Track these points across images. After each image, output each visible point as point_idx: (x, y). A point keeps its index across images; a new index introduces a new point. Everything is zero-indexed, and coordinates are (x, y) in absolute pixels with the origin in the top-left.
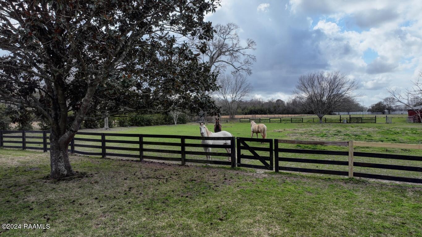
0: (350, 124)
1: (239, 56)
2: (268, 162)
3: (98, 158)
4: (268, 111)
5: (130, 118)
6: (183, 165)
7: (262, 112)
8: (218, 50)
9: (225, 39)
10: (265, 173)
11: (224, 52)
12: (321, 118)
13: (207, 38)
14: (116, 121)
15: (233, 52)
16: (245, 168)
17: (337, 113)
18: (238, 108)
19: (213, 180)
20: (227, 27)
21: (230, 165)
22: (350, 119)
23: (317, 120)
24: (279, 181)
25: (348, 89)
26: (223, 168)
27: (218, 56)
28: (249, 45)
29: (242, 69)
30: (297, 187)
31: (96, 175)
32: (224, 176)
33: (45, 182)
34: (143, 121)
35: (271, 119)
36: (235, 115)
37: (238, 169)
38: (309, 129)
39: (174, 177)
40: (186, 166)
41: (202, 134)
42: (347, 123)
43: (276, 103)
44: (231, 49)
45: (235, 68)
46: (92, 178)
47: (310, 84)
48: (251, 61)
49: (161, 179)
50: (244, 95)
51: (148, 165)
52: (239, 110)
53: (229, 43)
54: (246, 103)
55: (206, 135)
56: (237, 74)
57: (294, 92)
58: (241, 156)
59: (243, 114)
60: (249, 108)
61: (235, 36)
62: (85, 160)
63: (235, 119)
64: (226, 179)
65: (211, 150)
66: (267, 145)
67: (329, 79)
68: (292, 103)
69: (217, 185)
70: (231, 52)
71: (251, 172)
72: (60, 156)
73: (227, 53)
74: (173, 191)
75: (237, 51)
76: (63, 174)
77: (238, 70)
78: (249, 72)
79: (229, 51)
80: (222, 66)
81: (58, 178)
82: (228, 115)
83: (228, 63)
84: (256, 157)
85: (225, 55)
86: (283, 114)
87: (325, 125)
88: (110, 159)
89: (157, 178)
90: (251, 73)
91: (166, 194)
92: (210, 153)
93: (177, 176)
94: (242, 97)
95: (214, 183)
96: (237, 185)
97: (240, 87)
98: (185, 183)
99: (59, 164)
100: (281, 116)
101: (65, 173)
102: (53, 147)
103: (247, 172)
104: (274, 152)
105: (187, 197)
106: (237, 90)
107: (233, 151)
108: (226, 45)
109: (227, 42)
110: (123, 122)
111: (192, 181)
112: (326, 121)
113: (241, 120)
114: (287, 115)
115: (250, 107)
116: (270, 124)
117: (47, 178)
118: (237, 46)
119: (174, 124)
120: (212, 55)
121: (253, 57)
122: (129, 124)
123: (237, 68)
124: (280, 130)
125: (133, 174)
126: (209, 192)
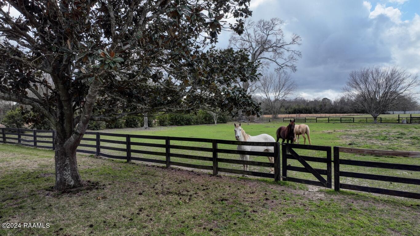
0: (411, 125)
1: (282, 52)
2: (325, 177)
3: (122, 162)
4: (313, 110)
5: (170, 117)
6: (215, 174)
7: (307, 111)
8: (261, 47)
9: (269, 35)
10: (321, 191)
11: (267, 48)
12: (375, 118)
13: (244, 14)
14: (156, 120)
15: (277, 48)
16: (293, 183)
17: (391, 112)
18: (281, 107)
19: (250, 199)
20: (271, 22)
21: (274, 178)
22: (411, 119)
23: (370, 120)
24: (343, 206)
25: (409, 85)
26: (264, 181)
27: (260, 53)
28: (294, 40)
29: (286, 65)
30: (372, 218)
31: (109, 186)
32: (266, 194)
33: (47, 195)
34: (182, 120)
35: (317, 119)
36: (278, 114)
37: (284, 184)
38: (364, 130)
39: (201, 193)
40: (218, 176)
41: (237, 137)
42: (407, 123)
43: (322, 102)
44: (275, 45)
45: (278, 65)
46: (103, 190)
47: (363, 80)
48: (296, 56)
49: (183, 195)
50: (288, 94)
51: (174, 173)
52: (283, 110)
53: (272, 38)
54: (290, 102)
55: (242, 140)
56: (281, 71)
57: (345, 90)
58: (287, 168)
59: (286, 113)
60: (293, 107)
61: (279, 32)
62: (108, 164)
63: (278, 118)
64: (267, 199)
65: (248, 158)
66: (323, 154)
67: (385, 75)
68: (339, 102)
69: (255, 209)
70: (275, 48)
71: (301, 189)
72: (66, 163)
73: (271, 49)
74: (194, 218)
75: (280, 47)
76: (69, 185)
77: (282, 67)
78: (294, 69)
79: (272, 47)
80: (265, 63)
81: (63, 189)
82: (271, 114)
83: (271, 60)
84: (308, 169)
85: (267, 51)
86: (329, 113)
87: (381, 125)
88: (134, 163)
89: (179, 194)
90: (296, 70)
91: (183, 222)
92: (247, 161)
93: (204, 192)
94: (286, 96)
95: (251, 205)
96: (283, 212)
97: (284, 85)
98: (213, 203)
99: (65, 172)
100: (328, 115)
101: (72, 183)
102: (58, 152)
103: (295, 189)
104: (333, 164)
105: (211, 230)
106: (280, 89)
107: (277, 160)
108: (270, 41)
109: (270, 38)
110: (163, 122)
111: (222, 200)
112: (381, 121)
113: (285, 119)
114: (334, 115)
115: (295, 106)
116: (317, 124)
117: (51, 189)
118: (281, 42)
119: (214, 123)
120: (254, 52)
121: (298, 53)
122: (169, 123)
123: (280, 65)
124: (330, 131)
125: (152, 186)
126: (242, 222)
